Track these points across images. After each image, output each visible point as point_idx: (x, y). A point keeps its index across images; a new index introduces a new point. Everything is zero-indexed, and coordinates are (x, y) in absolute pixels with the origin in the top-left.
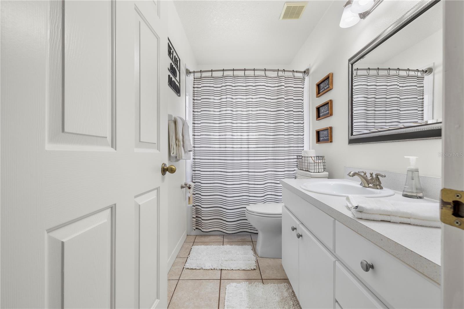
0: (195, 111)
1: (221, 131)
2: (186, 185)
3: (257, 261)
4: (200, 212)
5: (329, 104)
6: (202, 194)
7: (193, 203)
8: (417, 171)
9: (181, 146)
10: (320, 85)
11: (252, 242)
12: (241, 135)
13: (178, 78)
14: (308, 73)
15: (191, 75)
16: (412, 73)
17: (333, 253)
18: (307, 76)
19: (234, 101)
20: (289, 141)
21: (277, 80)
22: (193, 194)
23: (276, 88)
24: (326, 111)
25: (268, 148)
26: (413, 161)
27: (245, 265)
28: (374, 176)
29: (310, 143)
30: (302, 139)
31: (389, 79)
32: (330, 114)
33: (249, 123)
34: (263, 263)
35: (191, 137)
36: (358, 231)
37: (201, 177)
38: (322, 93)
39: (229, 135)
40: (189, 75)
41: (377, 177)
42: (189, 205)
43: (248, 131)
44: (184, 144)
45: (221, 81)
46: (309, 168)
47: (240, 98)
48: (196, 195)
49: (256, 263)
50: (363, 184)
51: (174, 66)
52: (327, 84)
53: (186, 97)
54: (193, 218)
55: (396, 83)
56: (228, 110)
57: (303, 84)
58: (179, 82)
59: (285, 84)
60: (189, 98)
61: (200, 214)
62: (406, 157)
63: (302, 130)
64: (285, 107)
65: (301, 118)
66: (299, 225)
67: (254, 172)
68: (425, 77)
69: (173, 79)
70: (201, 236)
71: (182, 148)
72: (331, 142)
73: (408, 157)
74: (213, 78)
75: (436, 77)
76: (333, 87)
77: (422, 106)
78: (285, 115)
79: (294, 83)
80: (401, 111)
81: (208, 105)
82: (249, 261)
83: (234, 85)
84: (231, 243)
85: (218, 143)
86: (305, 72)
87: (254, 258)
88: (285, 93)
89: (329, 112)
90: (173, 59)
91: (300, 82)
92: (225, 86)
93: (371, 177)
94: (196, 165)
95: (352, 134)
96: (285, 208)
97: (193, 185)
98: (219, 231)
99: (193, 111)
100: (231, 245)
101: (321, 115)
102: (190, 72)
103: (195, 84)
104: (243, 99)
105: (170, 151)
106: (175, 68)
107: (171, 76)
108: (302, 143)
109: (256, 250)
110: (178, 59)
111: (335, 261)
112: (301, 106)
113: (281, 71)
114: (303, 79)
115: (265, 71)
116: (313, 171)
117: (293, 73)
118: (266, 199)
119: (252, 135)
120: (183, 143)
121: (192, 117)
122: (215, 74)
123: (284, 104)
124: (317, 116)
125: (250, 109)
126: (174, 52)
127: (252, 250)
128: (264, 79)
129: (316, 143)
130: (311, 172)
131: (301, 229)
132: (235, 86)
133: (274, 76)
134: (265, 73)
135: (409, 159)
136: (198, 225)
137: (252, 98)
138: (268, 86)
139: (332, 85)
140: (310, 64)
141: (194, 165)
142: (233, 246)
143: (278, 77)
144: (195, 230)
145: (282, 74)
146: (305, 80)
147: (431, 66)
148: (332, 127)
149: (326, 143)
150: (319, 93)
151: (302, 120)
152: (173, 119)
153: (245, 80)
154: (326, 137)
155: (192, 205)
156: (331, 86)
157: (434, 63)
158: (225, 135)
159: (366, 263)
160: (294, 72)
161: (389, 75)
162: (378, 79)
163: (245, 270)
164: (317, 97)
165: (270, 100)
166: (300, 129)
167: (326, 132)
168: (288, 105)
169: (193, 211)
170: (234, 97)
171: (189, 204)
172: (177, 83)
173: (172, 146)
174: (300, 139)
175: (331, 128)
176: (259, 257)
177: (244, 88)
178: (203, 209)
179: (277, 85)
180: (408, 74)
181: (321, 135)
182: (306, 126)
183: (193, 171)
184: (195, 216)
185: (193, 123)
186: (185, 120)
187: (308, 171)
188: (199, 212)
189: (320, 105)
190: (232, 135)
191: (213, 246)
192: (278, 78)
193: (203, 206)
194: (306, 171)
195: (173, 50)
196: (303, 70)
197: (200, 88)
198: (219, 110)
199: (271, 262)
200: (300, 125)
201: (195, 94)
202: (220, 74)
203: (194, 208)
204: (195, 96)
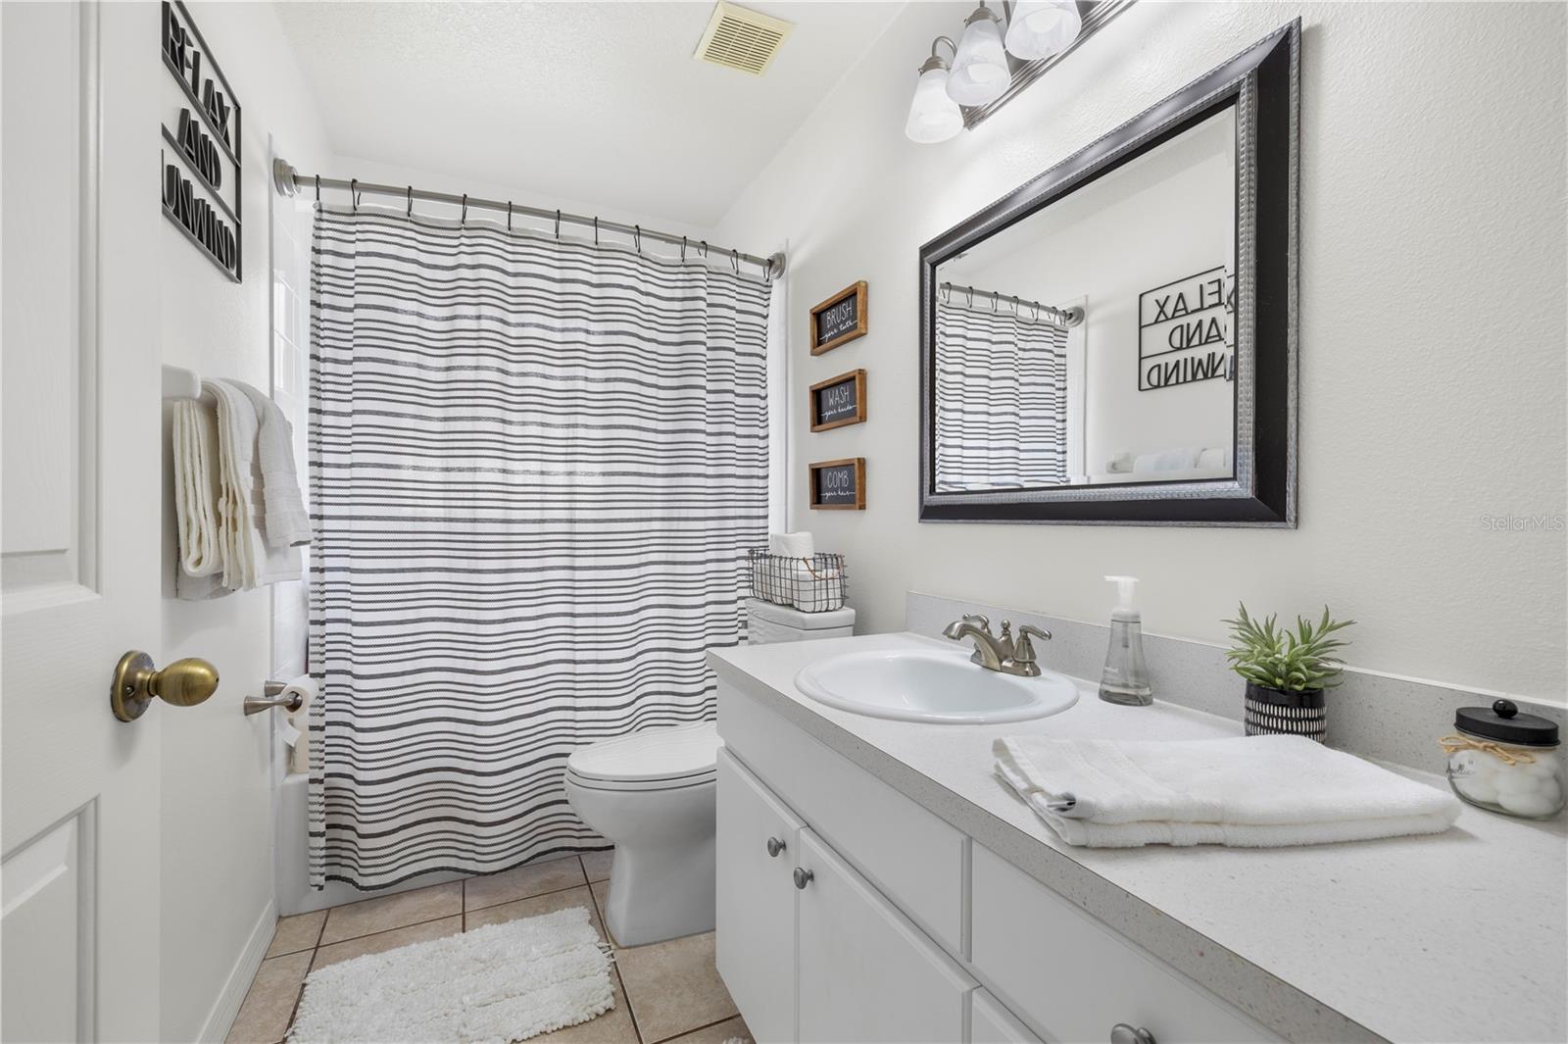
0: (322, 356)
1: (451, 452)
2: (271, 691)
3: (616, 972)
4: (352, 803)
5: (853, 384)
6: (359, 723)
7: (311, 767)
8: (1136, 620)
9: (246, 528)
10: (823, 315)
11: (588, 884)
12: (543, 473)
13: (226, 191)
14: (781, 269)
15: (299, 192)
16: (1043, 316)
17: (962, 962)
18: (780, 276)
19: (513, 332)
20: (721, 496)
21: (681, 277)
22: (312, 728)
23: (677, 305)
24: (844, 406)
25: (648, 523)
26: (1125, 590)
27: (569, 1002)
28: (1015, 636)
29: (786, 504)
30: (761, 491)
31: (995, 325)
32: (858, 415)
33: (575, 426)
34: (641, 970)
35: (304, 474)
36: (1084, 903)
37: (356, 650)
38: (832, 343)
39: (492, 470)
40: (290, 188)
41: (1026, 638)
42: (292, 780)
43: (569, 458)
44: (264, 511)
45: (455, 242)
46: (795, 597)
47: (538, 326)
48: (331, 730)
49: (610, 983)
50: (983, 659)
51: (203, 129)
52: (846, 316)
53: (276, 285)
54: (312, 834)
55: (1011, 338)
56: (487, 368)
57: (765, 303)
58: (233, 209)
59: (708, 294)
60: (287, 292)
61: (345, 810)
62: (1108, 578)
63: (761, 461)
64: (709, 377)
65: (758, 419)
66: (797, 833)
67: (596, 615)
68: (1070, 330)
69: (199, 192)
70: (355, 905)
71: (255, 534)
72: (863, 507)
73: (1114, 578)
74: (416, 223)
75: (1092, 332)
76: (866, 328)
77: (1063, 408)
78: (708, 406)
79: (738, 297)
80: (1021, 418)
81: (390, 336)
82: (584, 976)
83: (510, 267)
84: (499, 912)
85: (441, 503)
86: (771, 263)
87: (601, 961)
88: (709, 327)
89: (854, 409)
90: (196, 91)
91: (757, 293)
92: (474, 267)
93: (1004, 635)
94: (327, 595)
95: (932, 490)
96: (726, 756)
97: (308, 687)
98: (442, 869)
99: (315, 357)
100: (502, 920)
101: (827, 414)
102: (296, 179)
103: (323, 234)
104: (552, 329)
105: (179, 549)
106: (211, 138)
107: (185, 174)
108: (761, 504)
109: (608, 920)
110: (227, 102)
111: (970, 992)
112: (758, 376)
113: (694, 244)
114: (767, 286)
115: (639, 234)
116: (809, 607)
117: (734, 259)
118: (638, 713)
119: (587, 474)
120: (257, 509)
121: (306, 384)
122: (423, 209)
123: (703, 366)
124: (813, 418)
125: (581, 372)
126: (203, 61)
127: (590, 922)
128: (634, 266)
129: (811, 508)
130: (804, 611)
131: (809, 852)
132: (516, 275)
133: (668, 260)
134: (637, 244)
135: (1116, 582)
136: (337, 860)
137: (587, 332)
138: (648, 294)
139: (866, 323)
140: (787, 241)
141: (318, 597)
142: (510, 926)
143: (686, 266)
144: (321, 888)
145: (698, 256)
146: (773, 290)
147: (1080, 303)
148: (864, 459)
149: (843, 508)
150: (820, 343)
151: (762, 425)
152: (198, 393)
153: (557, 255)
154: (843, 489)
155: (307, 777)
156: (863, 326)
157: (1087, 297)
158: (474, 470)
159: (1134, 1036)
160: (737, 257)
161: (996, 311)
162: (970, 321)
163: (571, 1024)
164: (812, 355)
165: (655, 344)
166: (756, 457)
167: (843, 475)
168: (717, 371)
169: (311, 803)
170: (512, 318)
171: (290, 771)
172: (220, 215)
173: (188, 524)
174: (756, 491)
175: (862, 462)
176: (621, 948)
177: (557, 287)
178: (362, 790)
179: (678, 293)
180: (1035, 317)
181: (826, 482)
182: (775, 444)
183: (313, 623)
184: (322, 827)
185: (312, 410)
186: (267, 394)
187: (791, 606)
188: (346, 802)
189: (823, 383)
190: (504, 471)
191: (414, 945)
192: (682, 269)
193: (361, 776)
194: (783, 605)
195: (197, 47)
196: (765, 256)
197: (352, 256)
198: (442, 362)
199: (667, 959)
200: (755, 442)
201: (324, 279)
202: (451, 213)
203: (320, 789)
204: (324, 288)
